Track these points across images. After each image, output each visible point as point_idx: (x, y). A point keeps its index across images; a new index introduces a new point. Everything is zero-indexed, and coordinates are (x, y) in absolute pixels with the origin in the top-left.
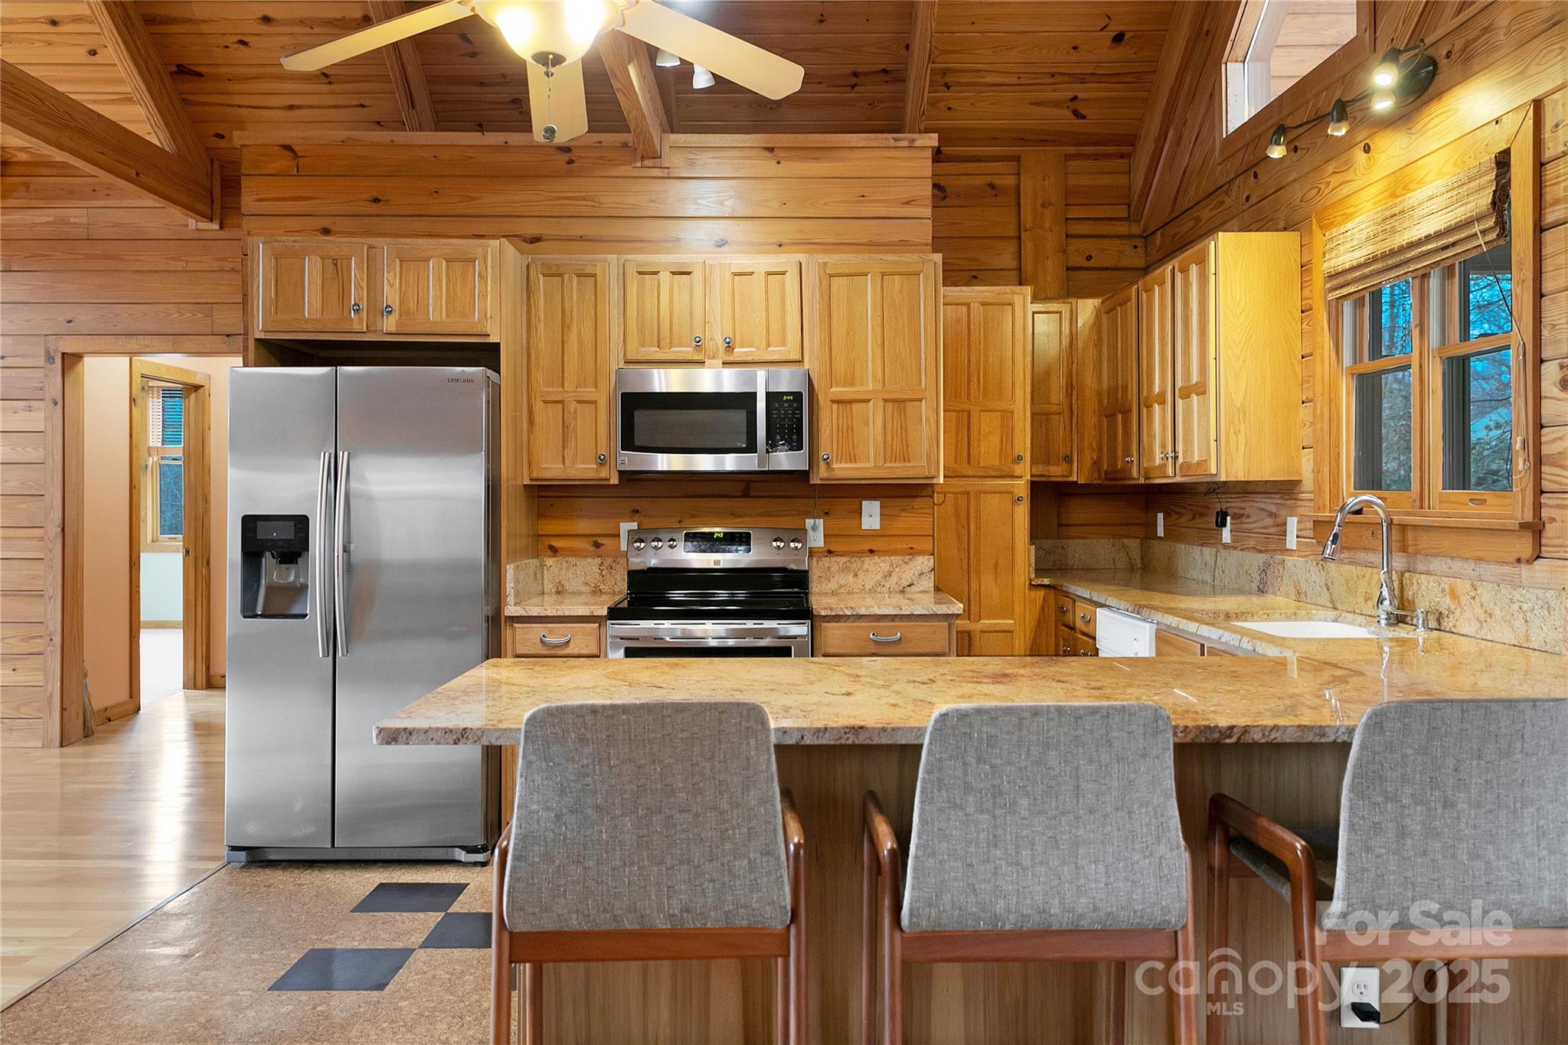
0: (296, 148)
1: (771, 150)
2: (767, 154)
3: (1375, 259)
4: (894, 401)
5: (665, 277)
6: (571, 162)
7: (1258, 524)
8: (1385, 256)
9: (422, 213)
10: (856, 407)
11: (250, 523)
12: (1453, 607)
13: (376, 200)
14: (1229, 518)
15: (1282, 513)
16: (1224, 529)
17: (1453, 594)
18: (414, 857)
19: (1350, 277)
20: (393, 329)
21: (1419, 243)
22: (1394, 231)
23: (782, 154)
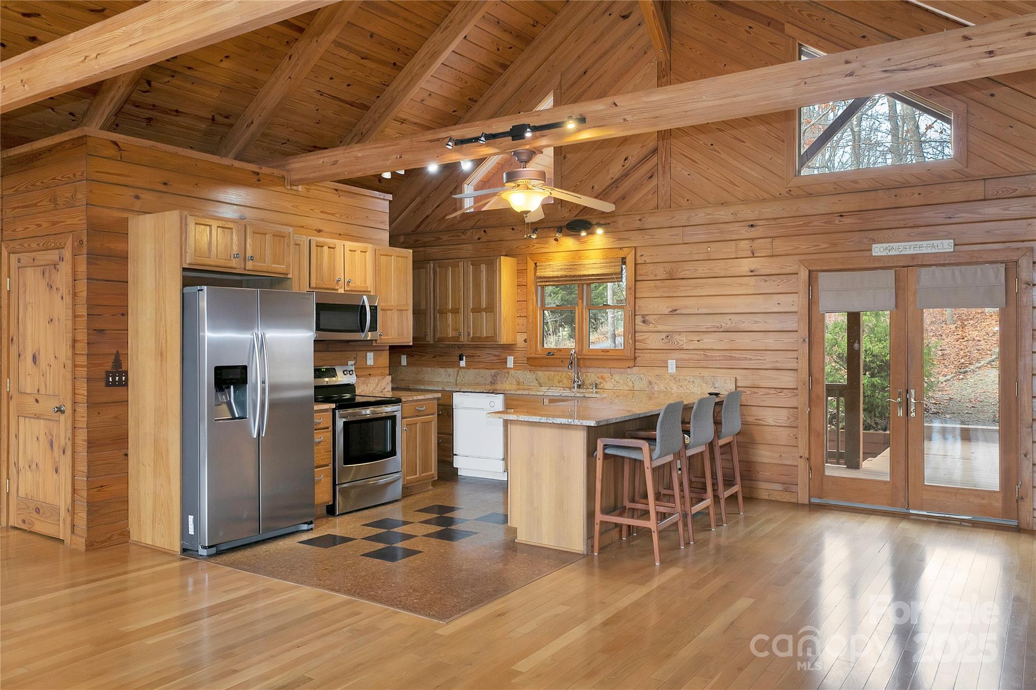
0: (119, 144)
1: (336, 190)
2: (335, 191)
3: (566, 276)
4: (399, 310)
5: (326, 248)
6: (259, 180)
7: (488, 359)
8: (570, 276)
9: (188, 195)
10: (388, 312)
11: (219, 370)
12: (602, 382)
13: (165, 184)
14: (464, 357)
15: (503, 355)
16: (461, 362)
17: (602, 378)
18: (287, 532)
19: (549, 279)
20: (251, 268)
21: (589, 275)
22: (576, 269)
23: (341, 193)
